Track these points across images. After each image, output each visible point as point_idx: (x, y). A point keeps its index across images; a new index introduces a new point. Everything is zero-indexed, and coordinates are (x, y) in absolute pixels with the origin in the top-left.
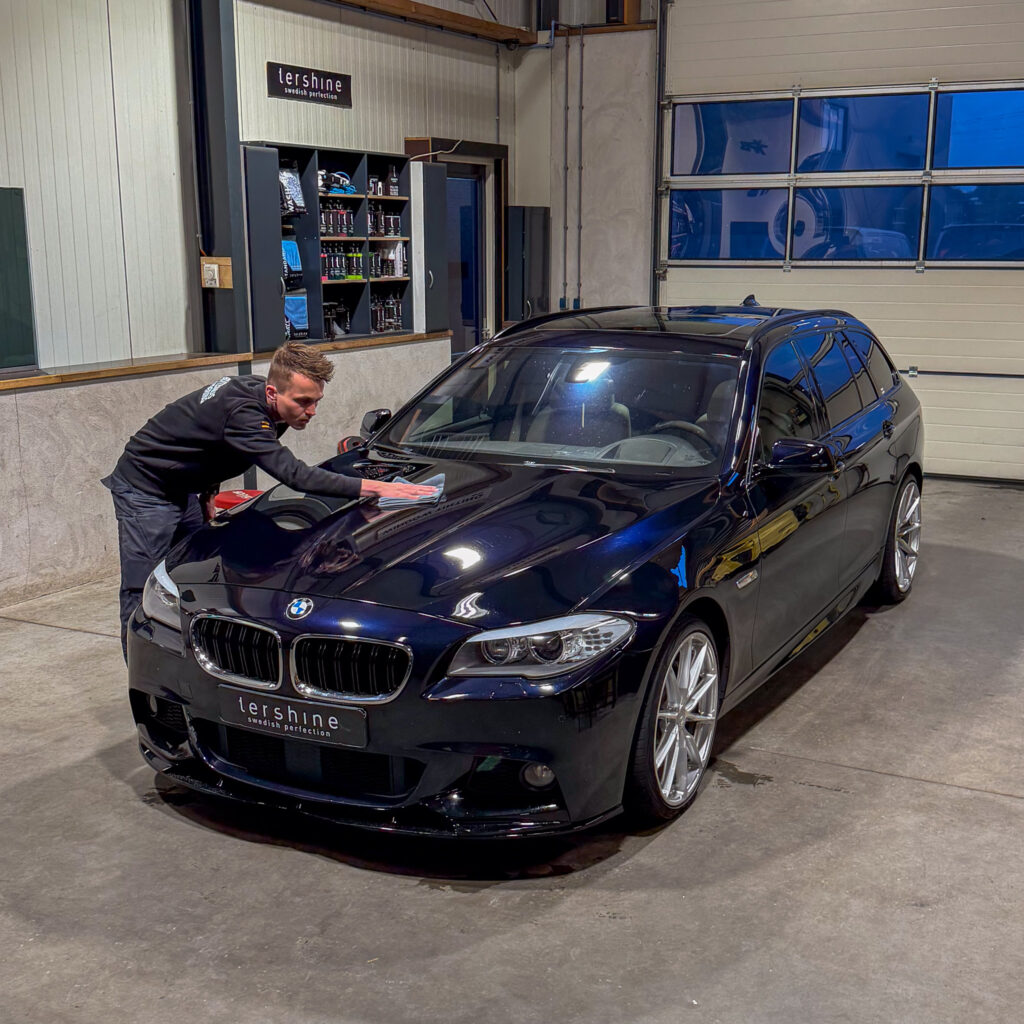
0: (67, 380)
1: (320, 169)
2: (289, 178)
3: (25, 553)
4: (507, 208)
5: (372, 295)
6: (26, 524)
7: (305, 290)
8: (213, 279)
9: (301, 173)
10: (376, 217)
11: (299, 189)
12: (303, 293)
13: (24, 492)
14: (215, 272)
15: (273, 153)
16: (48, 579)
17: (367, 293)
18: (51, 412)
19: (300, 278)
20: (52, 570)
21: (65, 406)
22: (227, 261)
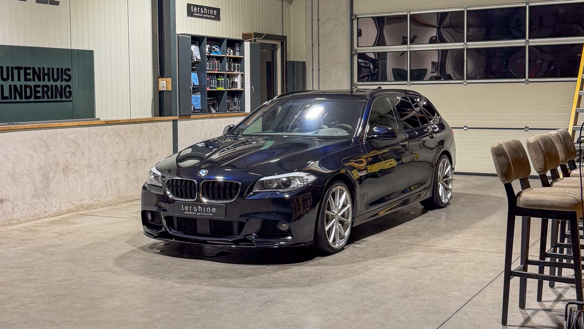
0: (108, 123)
1: (207, 45)
2: (195, 48)
3: (88, 190)
4: (286, 62)
5: (227, 96)
6: (90, 179)
7: (200, 93)
8: (164, 87)
9: (199, 46)
10: (229, 64)
11: (199, 52)
12: (199, 94)
13: (89, 166)
14: (164, 84)
15: (189, 38)
16: (96, 202)
17: (226, 95)
18: (101, 135)
19: (198, 88)
20: (98, 199)
21: (107, 133)
22: (170, 80)
